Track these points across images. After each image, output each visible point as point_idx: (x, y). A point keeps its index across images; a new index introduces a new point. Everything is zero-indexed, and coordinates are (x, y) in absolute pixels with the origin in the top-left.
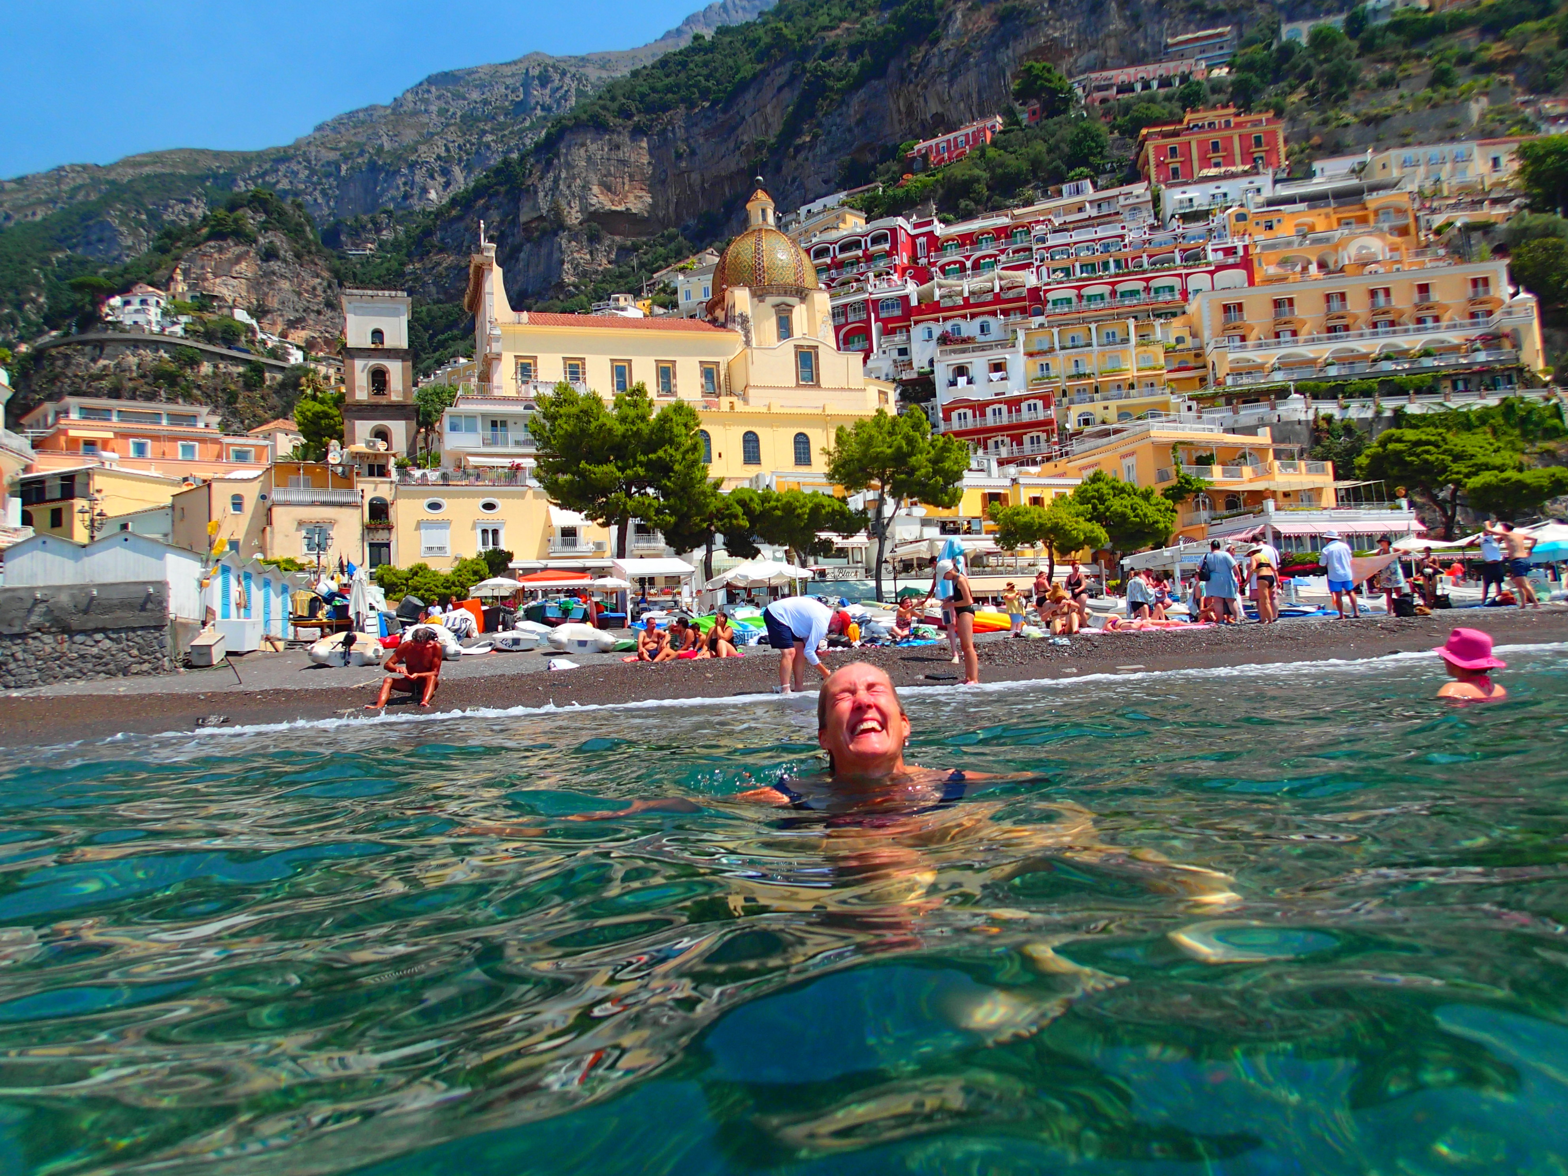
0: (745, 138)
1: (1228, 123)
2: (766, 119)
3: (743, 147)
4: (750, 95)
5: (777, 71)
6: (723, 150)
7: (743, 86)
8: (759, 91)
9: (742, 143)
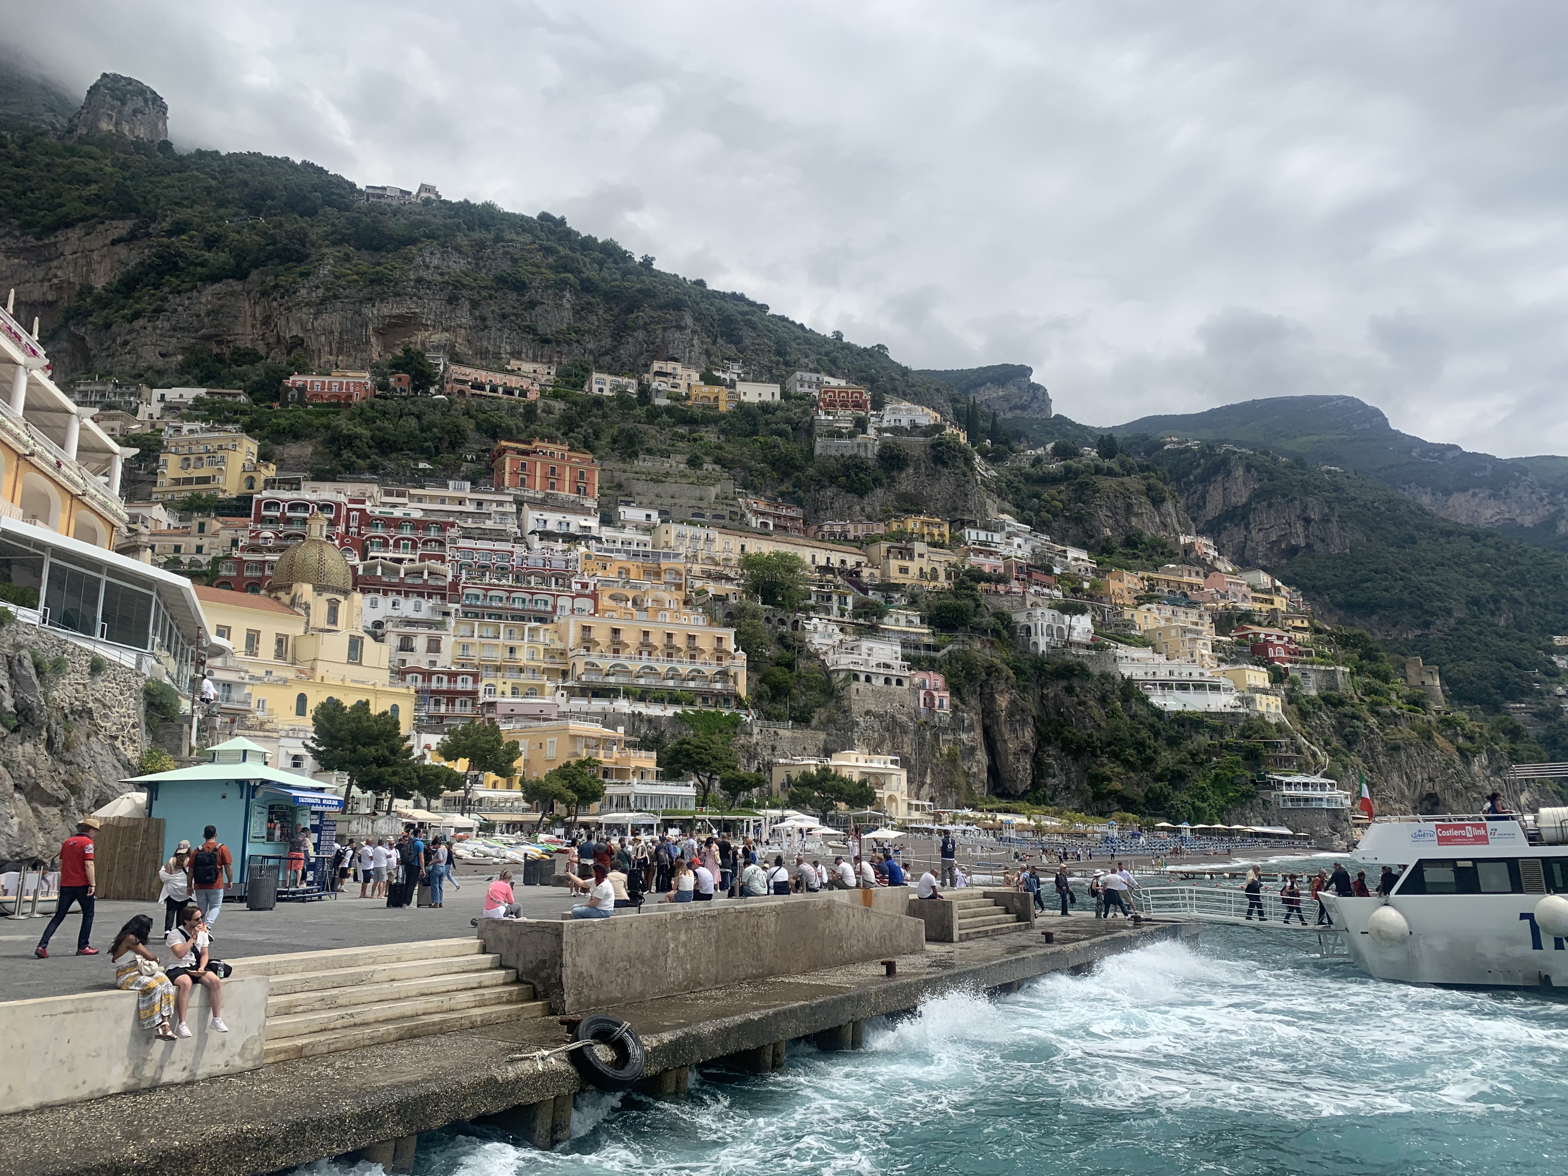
0: (59, 273)
1: (563, 456)
2: (89, 264)
3: (56, 281)
4: (74, 234)
5: (115, 223)
6: (30, 275)
7: (67, 223)
8: (88, 234)
9: (55, 276)
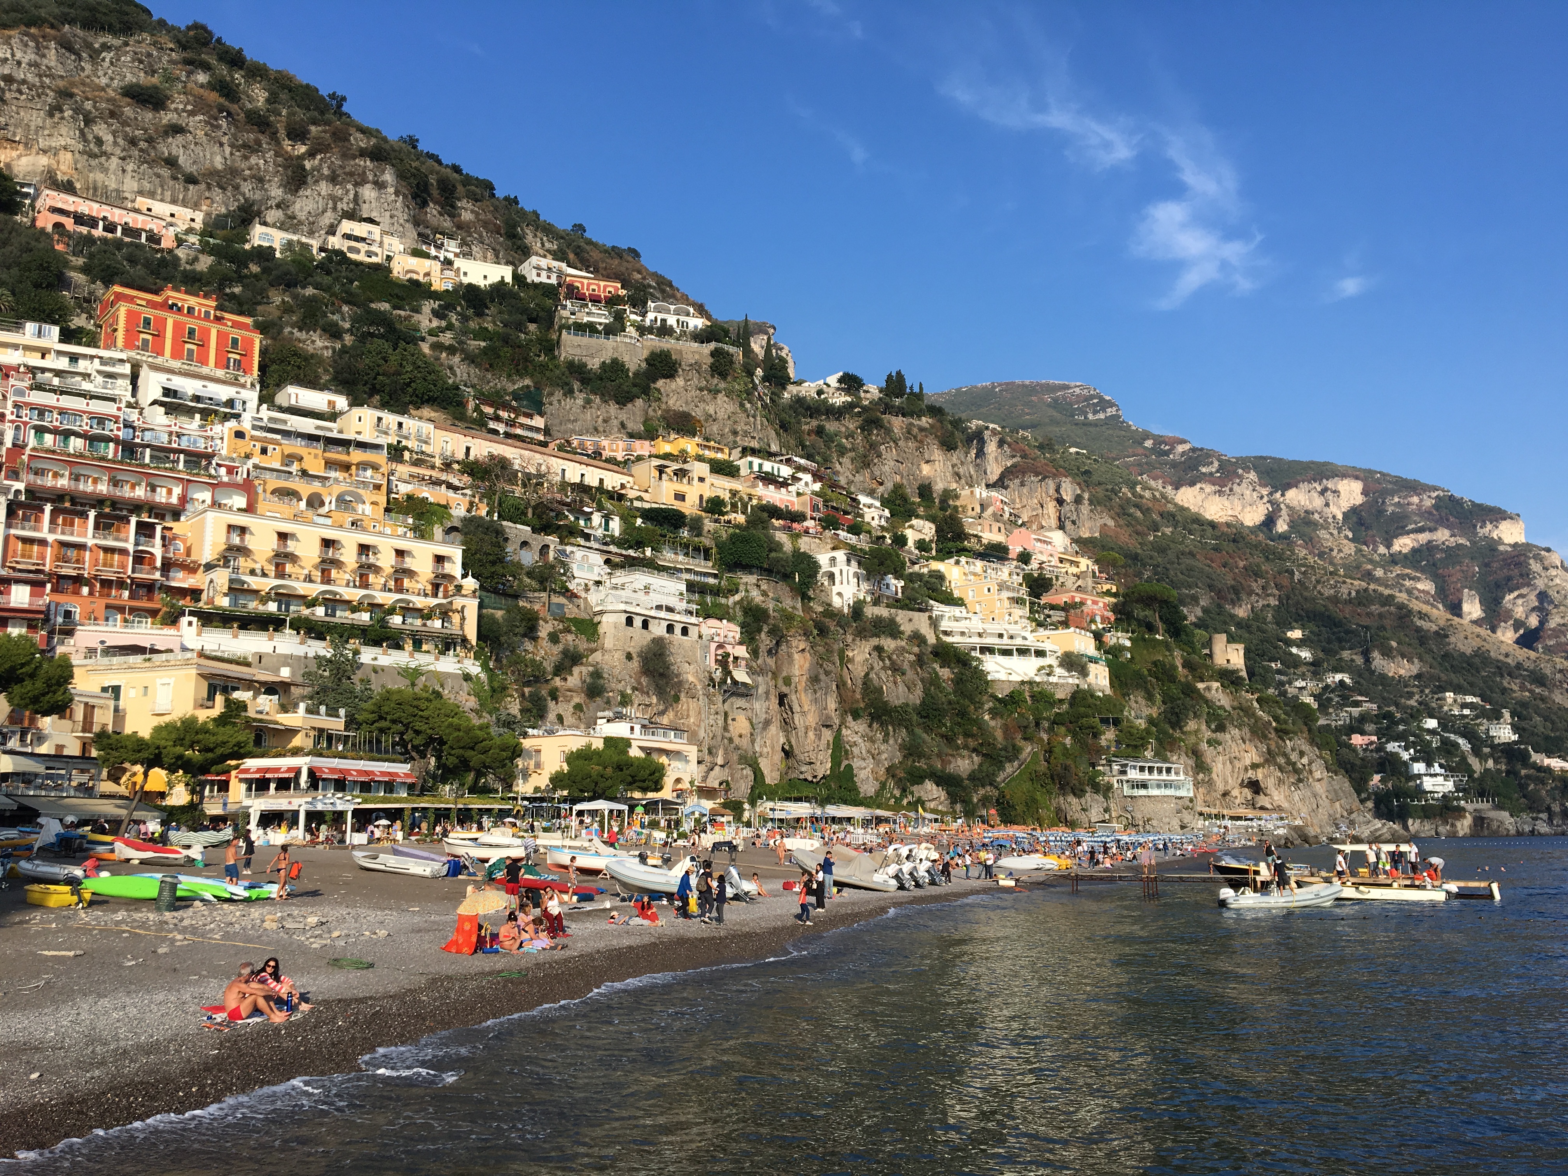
1: (207, 313)
